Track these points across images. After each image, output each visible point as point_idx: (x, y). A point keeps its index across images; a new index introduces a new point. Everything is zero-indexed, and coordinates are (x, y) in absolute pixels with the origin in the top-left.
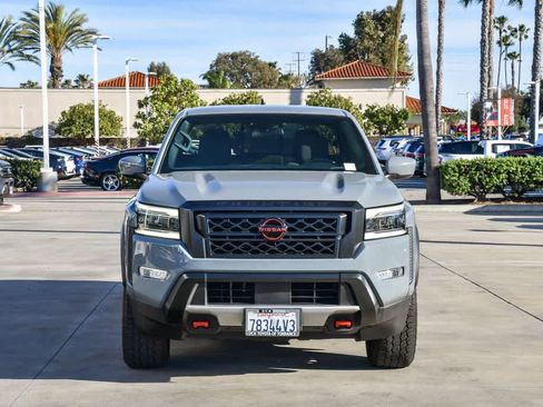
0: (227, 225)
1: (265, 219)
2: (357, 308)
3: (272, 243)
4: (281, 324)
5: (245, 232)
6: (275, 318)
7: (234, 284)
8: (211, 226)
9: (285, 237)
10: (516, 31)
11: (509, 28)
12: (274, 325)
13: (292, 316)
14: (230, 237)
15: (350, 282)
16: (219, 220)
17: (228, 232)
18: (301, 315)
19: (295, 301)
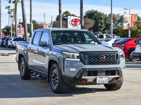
0: (92, 57)
1: (100, 56)
2: (119, 76)
3: (102, 61)
4: (104, 81)
5: (96, 59)
6: (103, 79)
7: (93, 71)
8: (88, 57)
9: (105, 60)
10: (12, 10)
11: (11, 9)
12: (103, 81)
13: (106, 79)
14: (93, 60)
15: (118, 70)
16: (90, 56)
17: (92, 59)
18: (109, 78)
19: (106, 75)
